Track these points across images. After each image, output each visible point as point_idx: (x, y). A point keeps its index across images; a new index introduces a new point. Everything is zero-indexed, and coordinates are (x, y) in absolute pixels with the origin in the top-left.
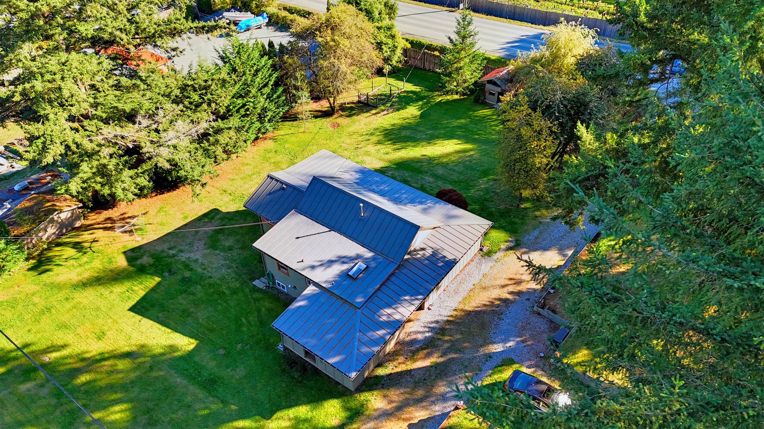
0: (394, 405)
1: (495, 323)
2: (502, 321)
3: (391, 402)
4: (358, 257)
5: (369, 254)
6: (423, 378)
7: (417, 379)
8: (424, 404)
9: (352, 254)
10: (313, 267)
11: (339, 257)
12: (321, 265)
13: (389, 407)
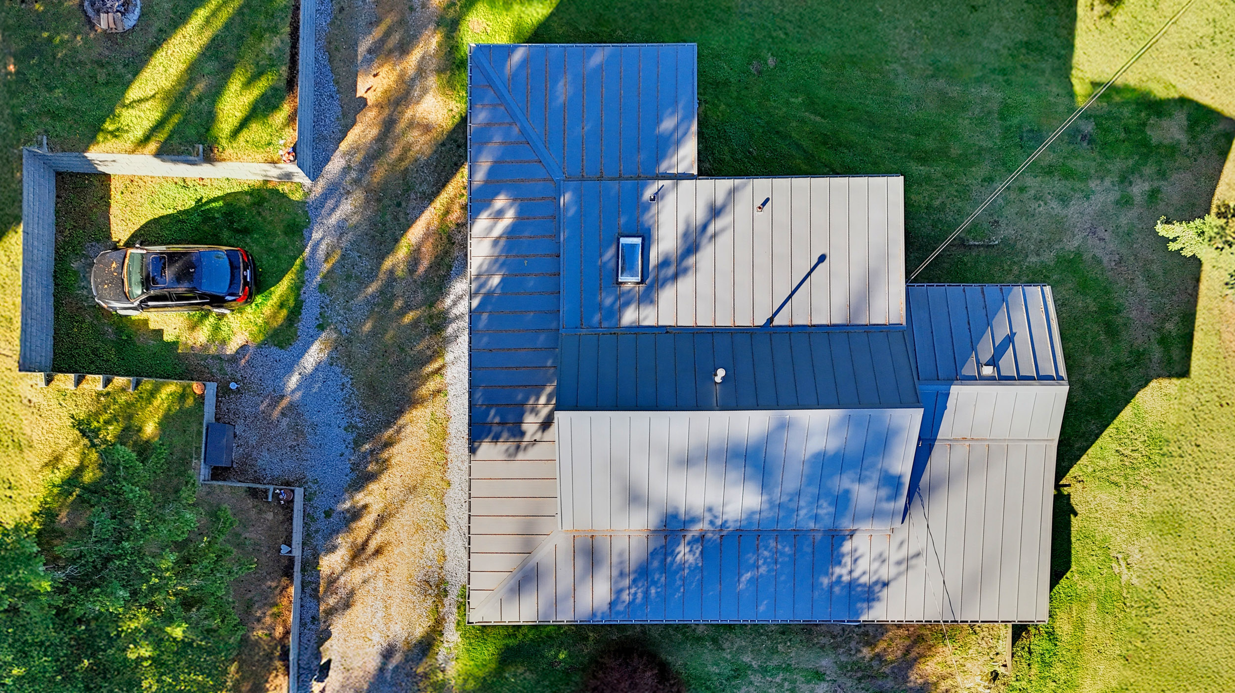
0: (402, 124)
1: (355, 412)
2: (344, 424)
3: (411, 125)
4: (647, 297)
5: (629, 317)
6: (404, 204)
7: (413, 196)
8: (359, 157)
9: (666, 295)
10: (715, 212)
11: (685, 271)
12: (705, 227)
13: (409, 114)
